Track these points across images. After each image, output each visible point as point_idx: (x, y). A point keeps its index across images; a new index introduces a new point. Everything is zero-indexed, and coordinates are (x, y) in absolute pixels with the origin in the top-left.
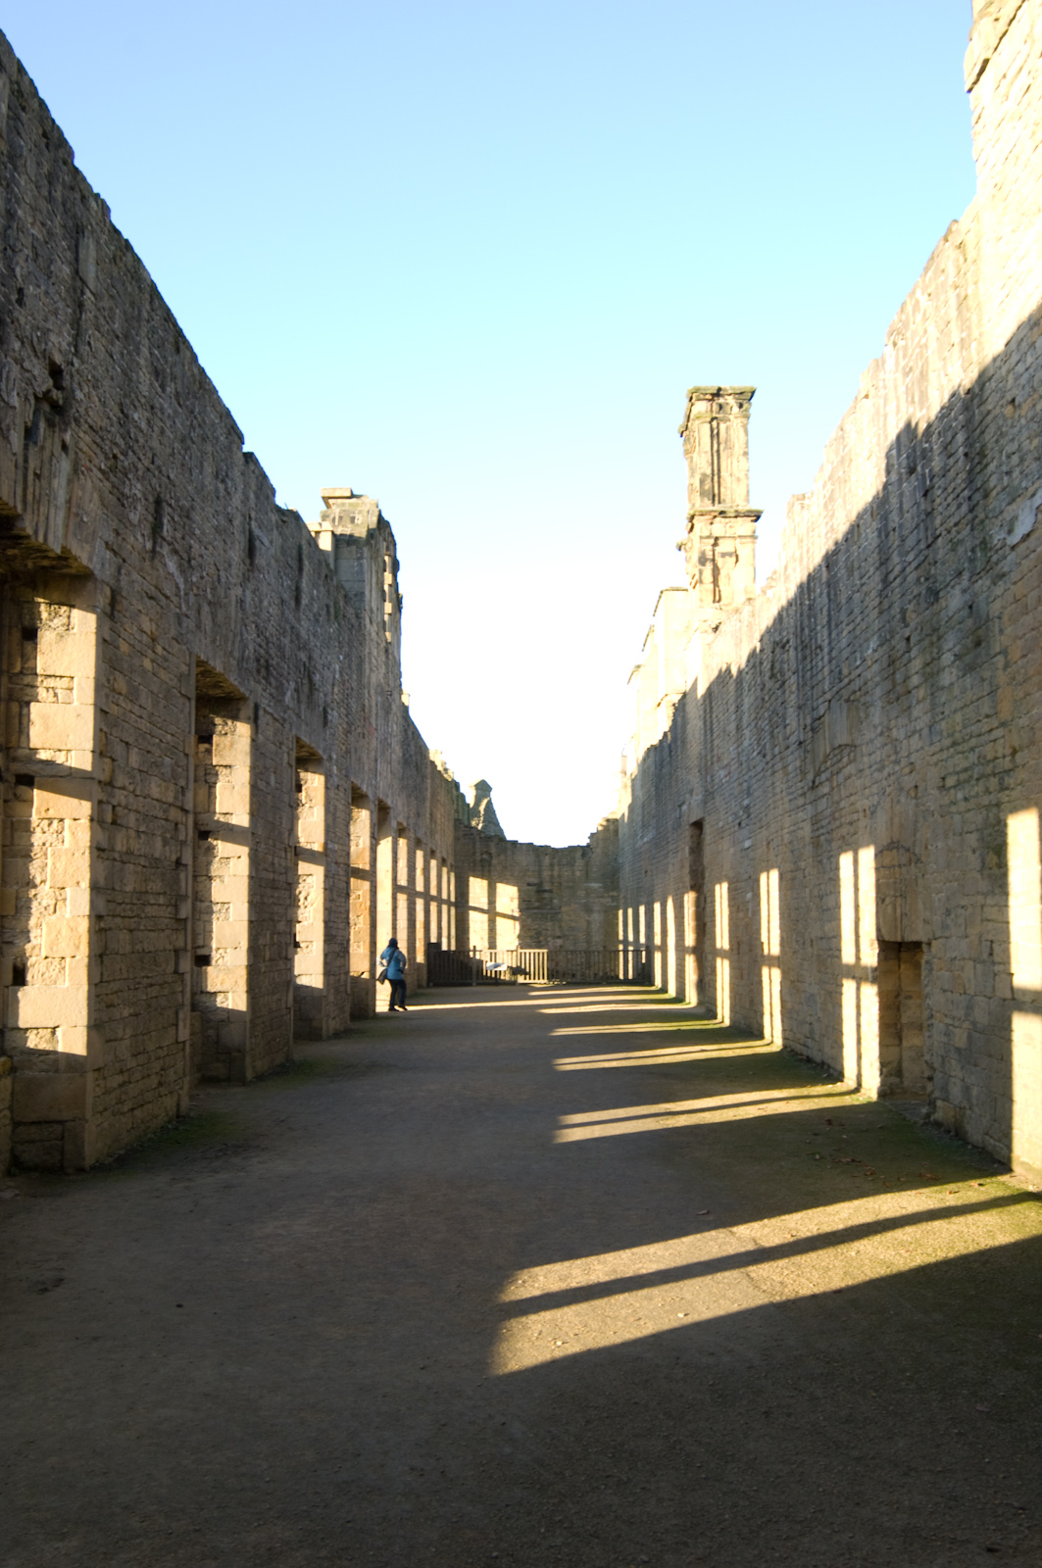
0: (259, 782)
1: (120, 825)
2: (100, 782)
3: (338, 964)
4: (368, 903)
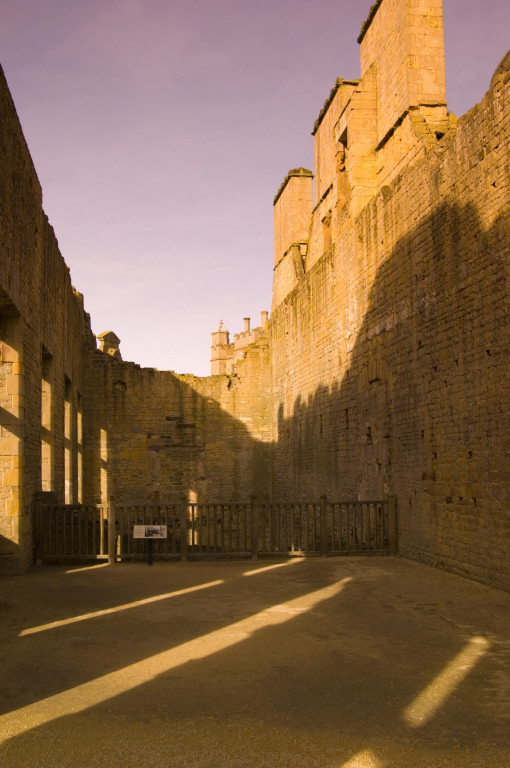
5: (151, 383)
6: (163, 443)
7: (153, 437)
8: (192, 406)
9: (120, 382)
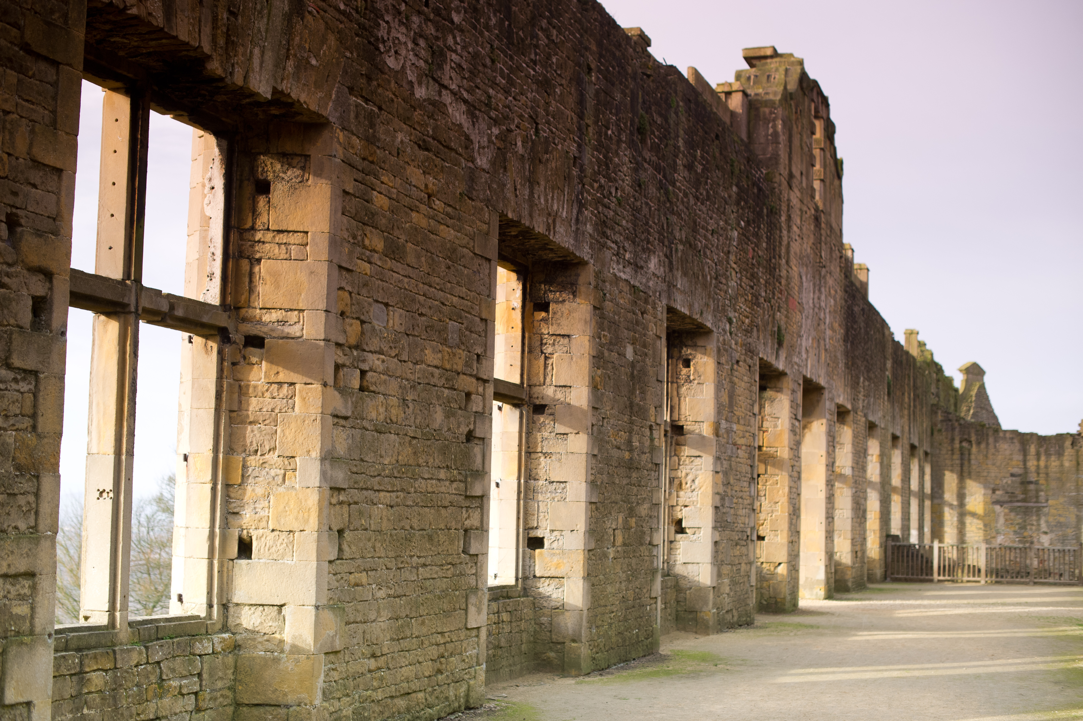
0: (606, 353)
1: (374, 392)
2: (338, 345)
3: (738, 553)
4: (787, 490)
5: (996, 441)
6: (1006, 498)
7: (997, 492)
8: (1035, 463)
9: (966, 440)
